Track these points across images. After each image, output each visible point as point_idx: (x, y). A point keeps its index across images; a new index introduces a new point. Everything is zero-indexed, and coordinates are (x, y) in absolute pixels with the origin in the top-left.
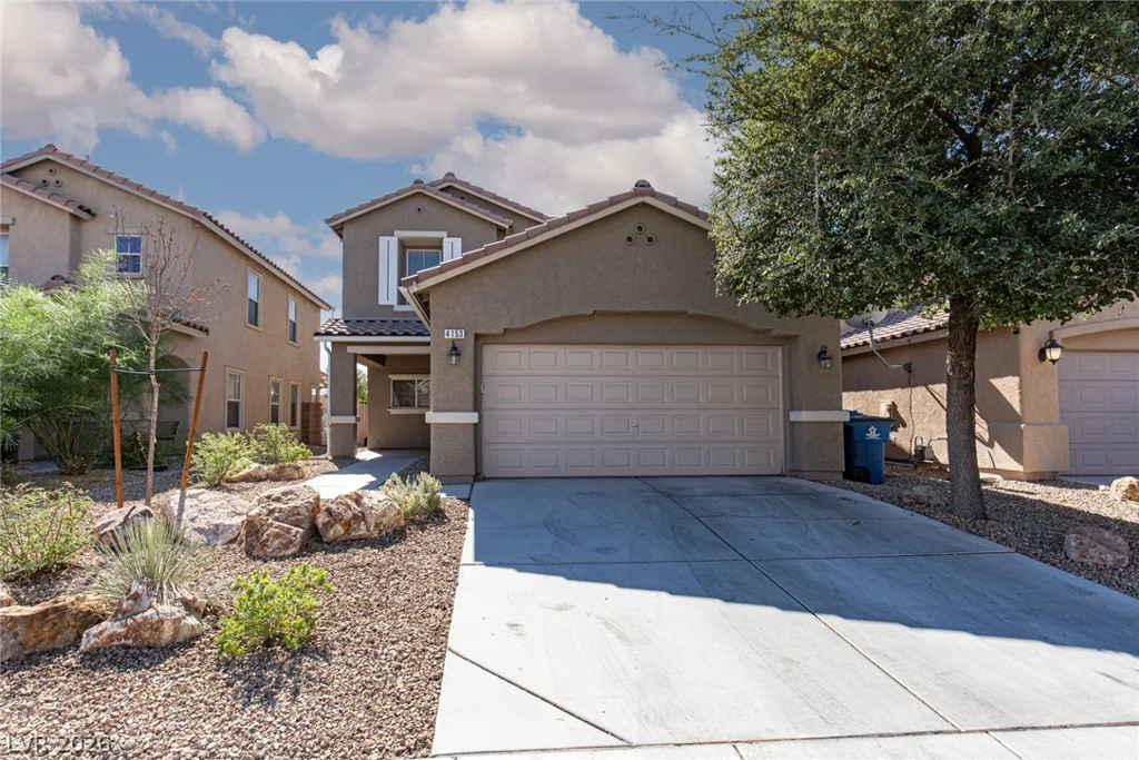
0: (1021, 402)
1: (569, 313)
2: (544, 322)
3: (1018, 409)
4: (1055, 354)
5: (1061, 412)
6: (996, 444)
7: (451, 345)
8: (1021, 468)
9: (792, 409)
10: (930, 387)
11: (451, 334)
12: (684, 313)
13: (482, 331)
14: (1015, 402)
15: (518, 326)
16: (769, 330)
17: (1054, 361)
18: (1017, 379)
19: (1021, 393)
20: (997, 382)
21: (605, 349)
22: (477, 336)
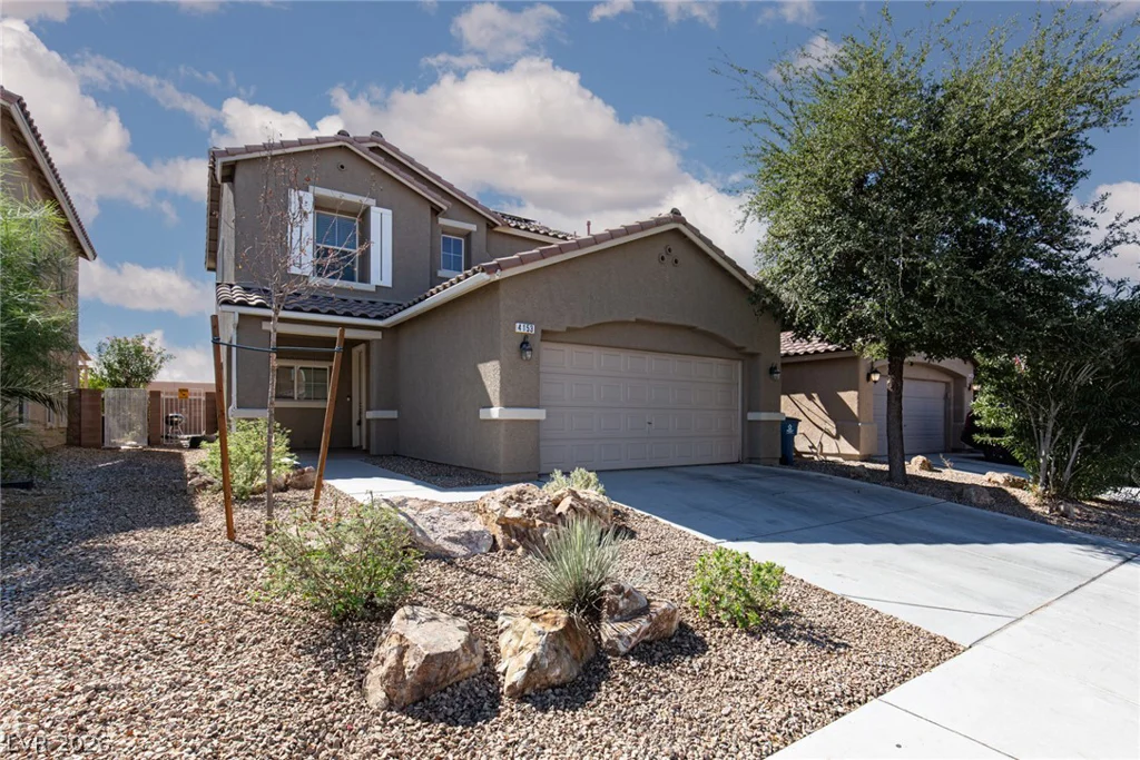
0: (859, 408)
1: (617, 318)
2: (600, 324)
3: (856, 413)
4: (876, 377)
5: (875, 415)
6: (842, 438)
7: (521, 340)
8: (858, 453)
9: (750, 410)
10: (792, 396)
11: (521, 328)
12: (694, 328)
13: (549, 328)
14: (855, 409)
15: (579, 326)
16: (743, 348)
17: (875, 382)
18: (856, 393)
19: (859, 403)
20: (842, 395)
21: (631, 353)
22: (543, 332)
